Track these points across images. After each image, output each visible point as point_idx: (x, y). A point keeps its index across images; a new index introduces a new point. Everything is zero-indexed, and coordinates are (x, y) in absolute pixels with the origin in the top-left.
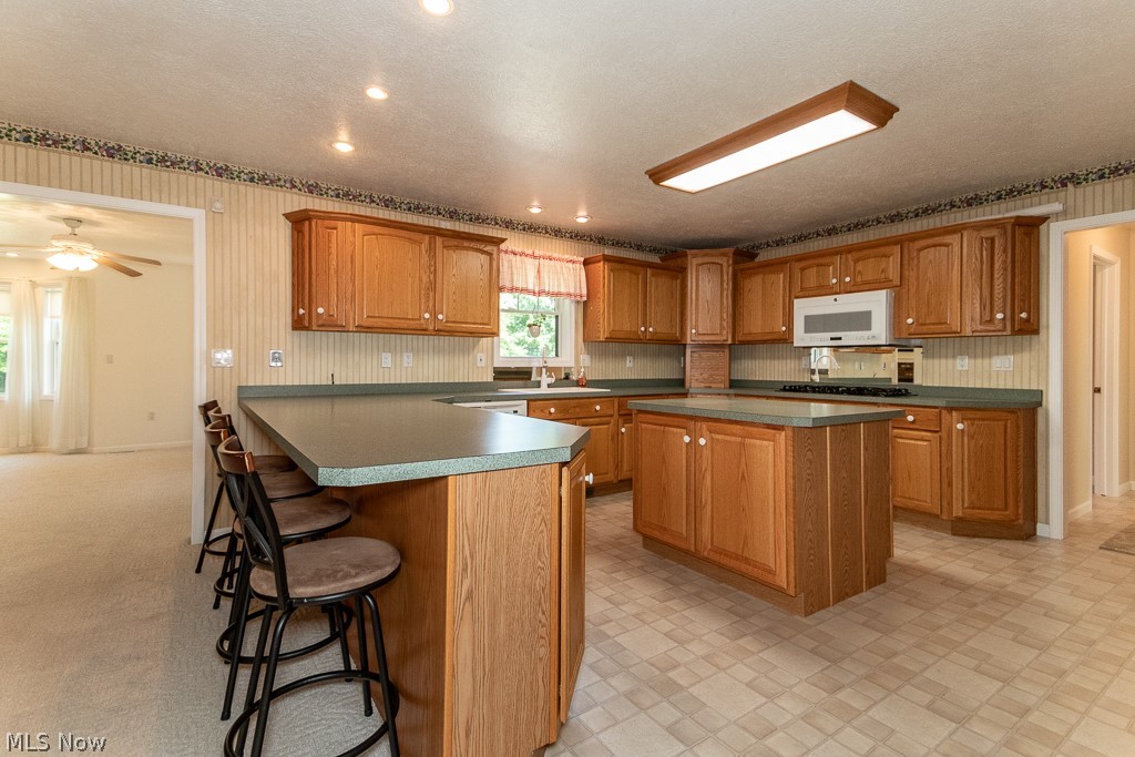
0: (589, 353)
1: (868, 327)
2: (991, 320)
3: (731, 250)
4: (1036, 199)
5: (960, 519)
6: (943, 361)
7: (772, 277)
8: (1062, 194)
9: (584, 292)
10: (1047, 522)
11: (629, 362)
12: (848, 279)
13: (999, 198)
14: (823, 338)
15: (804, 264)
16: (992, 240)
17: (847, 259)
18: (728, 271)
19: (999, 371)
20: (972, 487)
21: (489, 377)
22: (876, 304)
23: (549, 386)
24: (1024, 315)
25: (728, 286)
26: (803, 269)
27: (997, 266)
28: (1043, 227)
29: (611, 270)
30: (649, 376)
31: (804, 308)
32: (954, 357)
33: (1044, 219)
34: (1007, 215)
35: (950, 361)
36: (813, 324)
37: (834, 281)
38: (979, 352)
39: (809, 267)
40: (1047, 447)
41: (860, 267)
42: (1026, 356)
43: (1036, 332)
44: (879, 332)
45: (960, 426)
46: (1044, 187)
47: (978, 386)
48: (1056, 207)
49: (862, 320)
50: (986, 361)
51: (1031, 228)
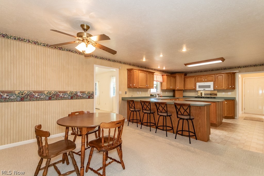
0: (162, 91)
1: (210, 88)
2: (229, 87)
3: (184, 74)
4: (234, 70)
5: (226, 116)
6: (220, 93)
7: (191, 79)
8: (238, 69)
9: (162, 81)
10: (236, 116)
11: (167, 93)
12: (206, 80)
13: (229, 69)
14: (202, 89)
15: (198, 77)
16: (229, 75)
17: (206, 77)
18: (183, 77)
19: (229, 95)
20: (227, 112)
21: (149, 96)
22: (211, 84)
23: (158, 97)
24: (233, 86)
25: (183, 80)
26: (198, 78)
27: (230, 79)
28: (235, 74)
29: (167, 77)
30: (169, 95)
31: (198, 84)
32: (222, 92)
33: (236, 73)
34: (231, 72)
35: (222, 93)
36: (200, 87)
37: (204, 80)
38: (226, 91)
39: (199, 77)
40: (236, 105)
41: (208, 78)
42: (233, 92)
43: (235, 89)
44: (212, 88)
45: (226, 103)
46: (235, 68)
47: (226, 97)
48: (238, 71)
49: (209, 87)
50: (227, 93)
51: (234, 73)
